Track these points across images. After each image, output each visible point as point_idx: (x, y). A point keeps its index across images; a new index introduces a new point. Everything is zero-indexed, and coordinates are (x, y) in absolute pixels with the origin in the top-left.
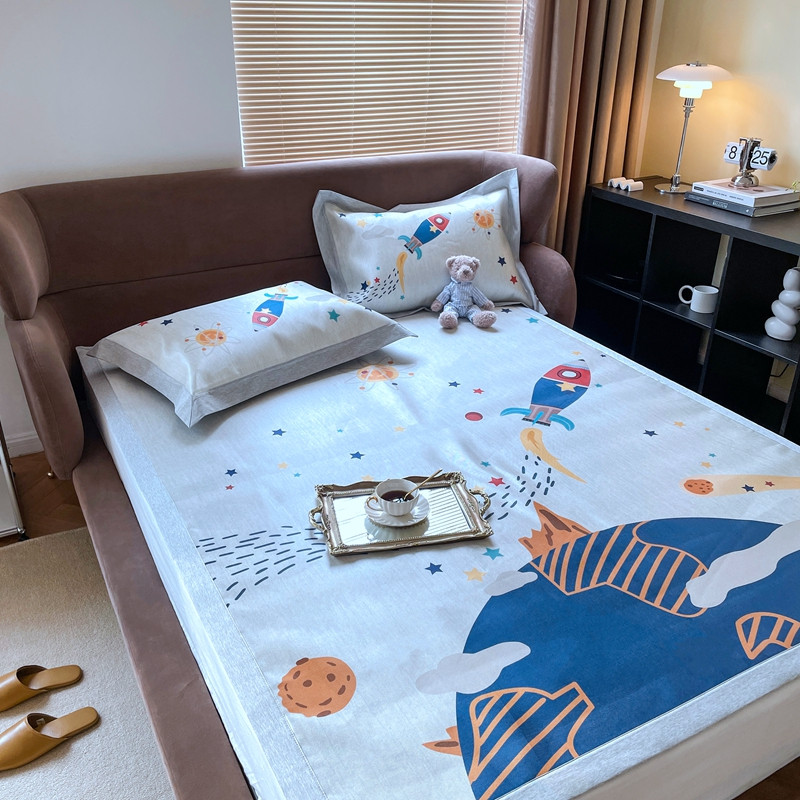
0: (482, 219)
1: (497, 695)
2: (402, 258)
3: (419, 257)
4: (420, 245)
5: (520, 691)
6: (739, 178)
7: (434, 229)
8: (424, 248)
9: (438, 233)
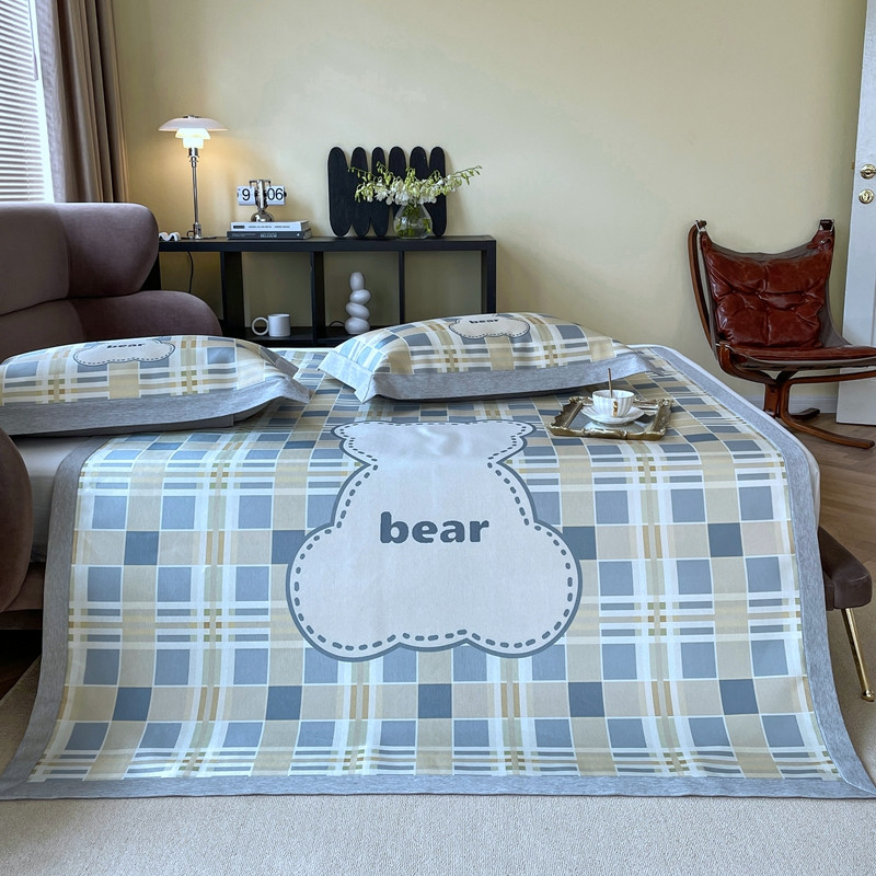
6: (258, 217)
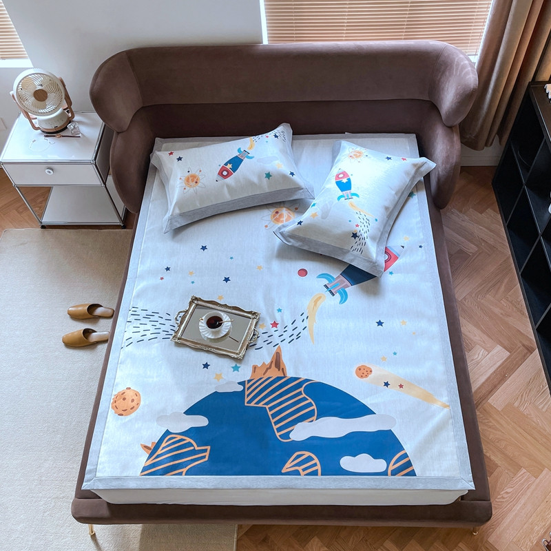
1: (179, 437)
5: (188, 440)
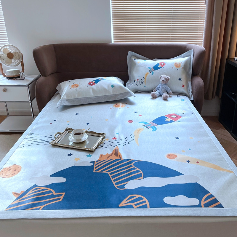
0: (177, 65)
2: (147, 74)
3: (152, 75)
4: (154, 71)
7: (160, 66)
8: (155, 72)
9: (161, 67)
